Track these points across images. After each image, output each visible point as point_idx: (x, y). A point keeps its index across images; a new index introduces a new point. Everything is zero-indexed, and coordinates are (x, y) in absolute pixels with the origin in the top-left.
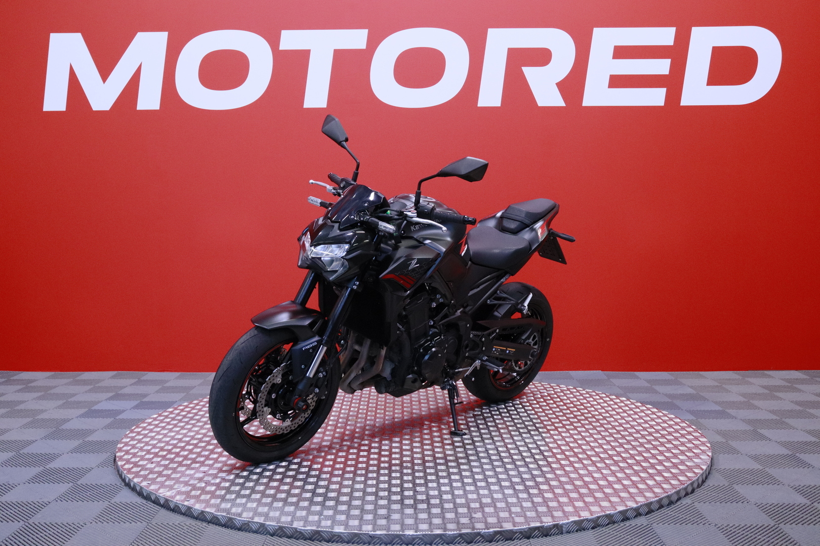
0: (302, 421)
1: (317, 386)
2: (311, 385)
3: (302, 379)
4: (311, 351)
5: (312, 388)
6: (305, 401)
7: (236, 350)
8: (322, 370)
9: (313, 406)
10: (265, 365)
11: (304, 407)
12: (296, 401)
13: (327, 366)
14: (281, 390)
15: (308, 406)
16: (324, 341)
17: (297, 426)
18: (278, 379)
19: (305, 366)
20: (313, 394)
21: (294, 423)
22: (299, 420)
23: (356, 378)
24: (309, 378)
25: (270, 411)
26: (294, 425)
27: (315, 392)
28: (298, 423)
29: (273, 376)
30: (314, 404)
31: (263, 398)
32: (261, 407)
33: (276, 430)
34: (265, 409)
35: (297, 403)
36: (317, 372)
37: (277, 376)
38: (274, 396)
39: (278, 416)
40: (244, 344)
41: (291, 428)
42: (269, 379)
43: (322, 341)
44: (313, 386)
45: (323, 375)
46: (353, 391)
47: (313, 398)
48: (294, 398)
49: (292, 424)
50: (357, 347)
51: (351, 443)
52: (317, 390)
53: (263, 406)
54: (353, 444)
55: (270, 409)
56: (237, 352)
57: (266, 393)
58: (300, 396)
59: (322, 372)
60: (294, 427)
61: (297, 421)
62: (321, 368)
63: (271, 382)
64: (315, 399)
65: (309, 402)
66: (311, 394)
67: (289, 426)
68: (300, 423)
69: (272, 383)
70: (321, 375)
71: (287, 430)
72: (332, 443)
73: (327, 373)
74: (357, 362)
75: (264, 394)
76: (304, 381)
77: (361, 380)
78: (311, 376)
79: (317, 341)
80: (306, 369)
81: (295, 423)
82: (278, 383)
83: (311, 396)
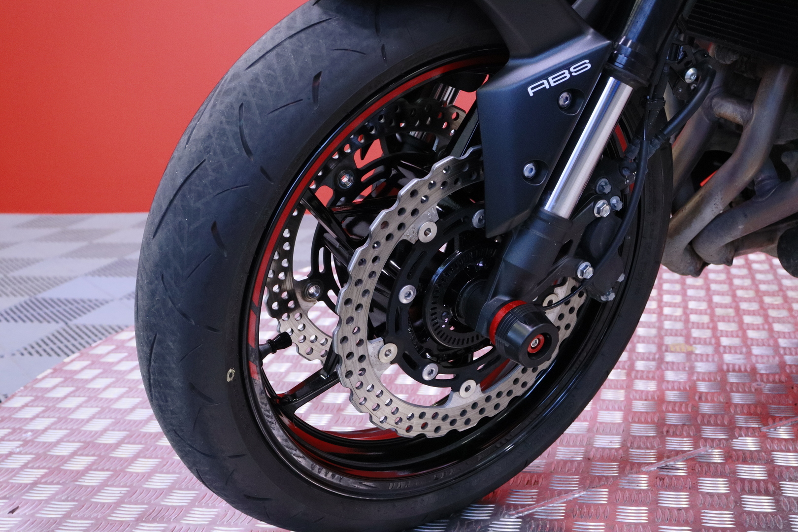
0: (524, 385)
1: (584, 254)
2: (564, 250)
3: (526, 226)
4: (564, 99)
5: (565, 261)
6: (537, 317)
7: (227, 92)
8: (608, 189)
9: (567, 327)
10: (380, 169)
11: (534, 343)
12: (501, 314)
13: (626, 173)
14: (440, 270)
15: (548, 334)
16: (622, 59)
17: (505, 401)
18: (425, 226)
19: (540, 167)
20: (570, 283)
21: (493, 392)
22: (516, 381)
23: (719, 223)
24: (555, 219)
25: (392, 356)
26: (495, 401)
27: (576, 278)
28: (509, 393)
29: (401, 211)
30: (572, 319)
31: (359, 306)
32: (353, 340)
33: (424, 426)
34: (374, 347)
35: (504, 327)
36: (589, 195)
37: (415, 212)
38: (406, 295)
39: (429, 370)
40: (259, 66)
41: (482, 411)
42: (385, 224)
43: (613, 59)
44: (573, 248)
45: (613, 207)
46: (698, 266)
47: (566, 301)
48: (492, 303)
49: (488, 399)
50: (729, 110)
51: (696, 446)
52: (586, 271)
53: (363, 334)
54: (702, 450)
55: (393, 348)
56: (228, 100)
57: (371, 284)
58: (515, 295)
59: (607, 197)
60: (497, 406)
61: (504, 385)
62: (603, 181)
63: (389, 237)
64: (577, 302)
65: (552, 315)
66: (562, 284)
67: (474, 405)
68: (518, 391)
69: (393, 244)
70: (603, 208)
71: (467, 422)
72: (629, 441)
73: (623, 198)
74: (730, 163)
75: (361, 288)
76: (535, 233)
77: (739, 230)
78: (565, 211)
79: (591, 56)
80: (544, 181)
81: (499, 395)
82: (423, 239)
83: (561, 292)
